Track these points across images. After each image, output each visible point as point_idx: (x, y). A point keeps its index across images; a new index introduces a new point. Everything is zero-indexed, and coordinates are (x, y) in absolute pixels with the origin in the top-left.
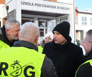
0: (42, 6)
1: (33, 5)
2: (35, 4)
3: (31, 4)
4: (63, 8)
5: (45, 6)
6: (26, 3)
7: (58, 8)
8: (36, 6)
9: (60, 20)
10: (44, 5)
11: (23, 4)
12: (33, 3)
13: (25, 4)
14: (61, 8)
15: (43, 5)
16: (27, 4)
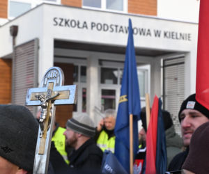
0: (110, 29)
1: (86, 27)
2: (93, 25)
3: (81, 25)
4: (172, 35)
5: (119, 28)
6: (66, 23)
7: (157, 34)
8: (95, 28)
9: (164, 66)
10: (116, 26)
11: (60, 25)
12: (85, 23)
13: (63, 23)
14: (165, 34)
15: (114, 28)
16: (69, 23)
